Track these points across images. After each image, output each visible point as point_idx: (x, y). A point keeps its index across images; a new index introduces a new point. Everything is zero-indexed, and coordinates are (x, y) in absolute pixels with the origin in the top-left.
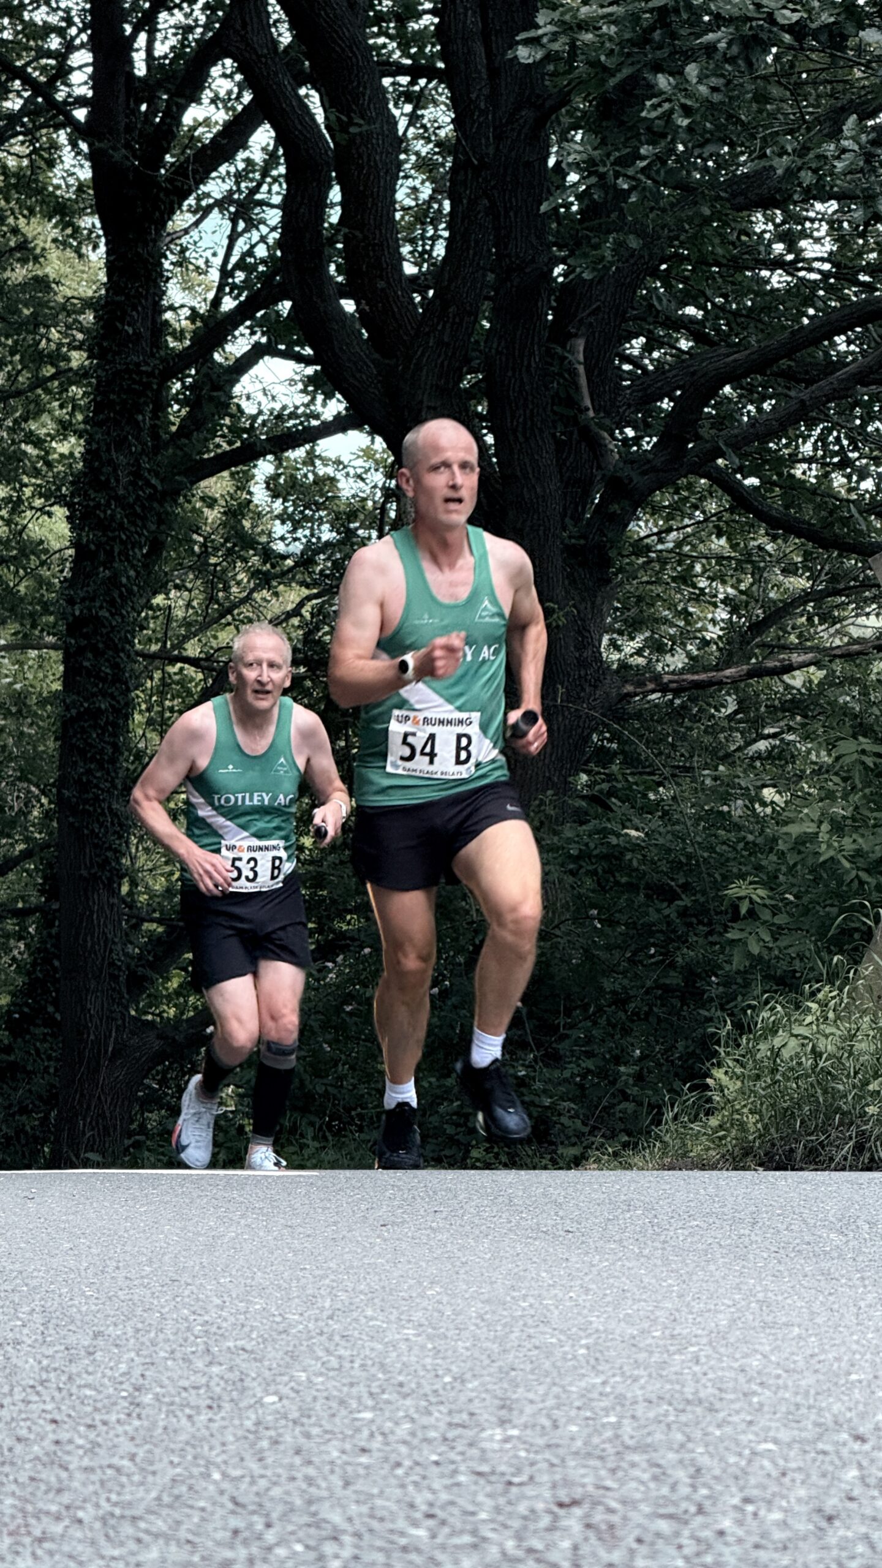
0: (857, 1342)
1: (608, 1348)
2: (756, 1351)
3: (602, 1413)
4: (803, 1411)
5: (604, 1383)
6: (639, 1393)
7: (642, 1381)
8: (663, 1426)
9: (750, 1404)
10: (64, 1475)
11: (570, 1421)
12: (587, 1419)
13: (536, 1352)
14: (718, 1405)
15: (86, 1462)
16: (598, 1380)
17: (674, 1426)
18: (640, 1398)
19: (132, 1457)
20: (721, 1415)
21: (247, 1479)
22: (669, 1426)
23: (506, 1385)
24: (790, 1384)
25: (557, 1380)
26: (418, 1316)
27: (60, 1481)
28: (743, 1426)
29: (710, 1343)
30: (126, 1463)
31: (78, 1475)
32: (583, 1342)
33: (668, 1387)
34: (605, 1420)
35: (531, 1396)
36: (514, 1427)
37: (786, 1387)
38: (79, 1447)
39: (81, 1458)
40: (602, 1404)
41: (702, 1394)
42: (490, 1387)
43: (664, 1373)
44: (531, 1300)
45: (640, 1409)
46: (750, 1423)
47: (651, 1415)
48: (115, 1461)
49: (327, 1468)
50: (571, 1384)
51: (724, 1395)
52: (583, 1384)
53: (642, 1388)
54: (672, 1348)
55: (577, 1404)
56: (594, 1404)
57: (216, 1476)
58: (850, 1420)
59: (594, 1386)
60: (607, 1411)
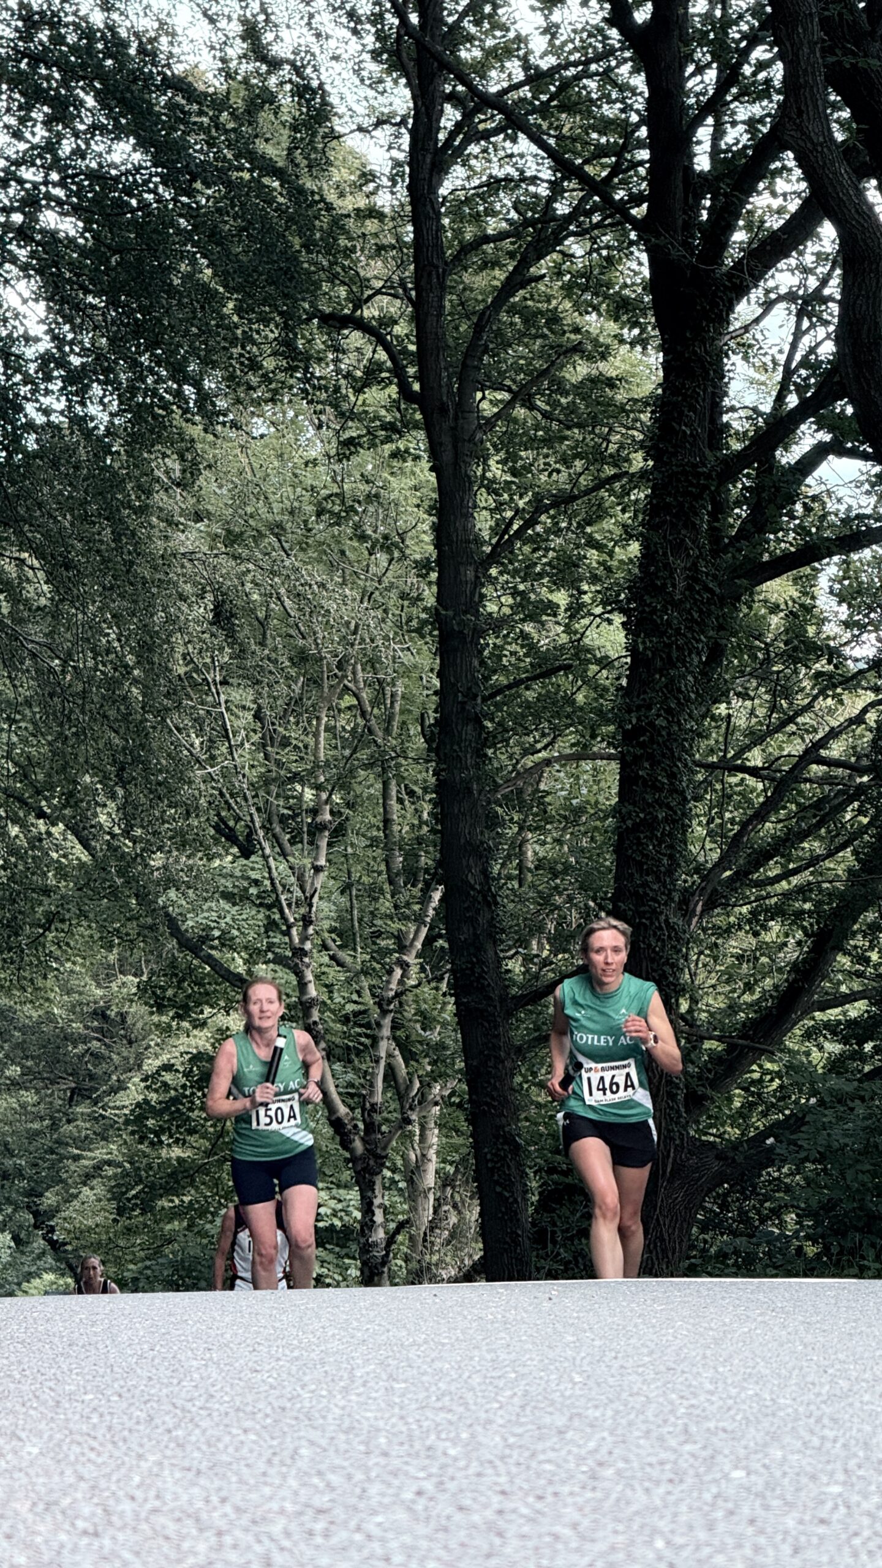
10: (497, 1541)
15: (526, 1529)
19: (575, 1526)
21: (691, 1548)
27: (491, 1545)
30: (567, 1532)
31: (515, 1543)
38: (522, 1516)
39: (520, 1526)
48: (557, 1529)
49: (779, 1537)
57: (660, 1544)
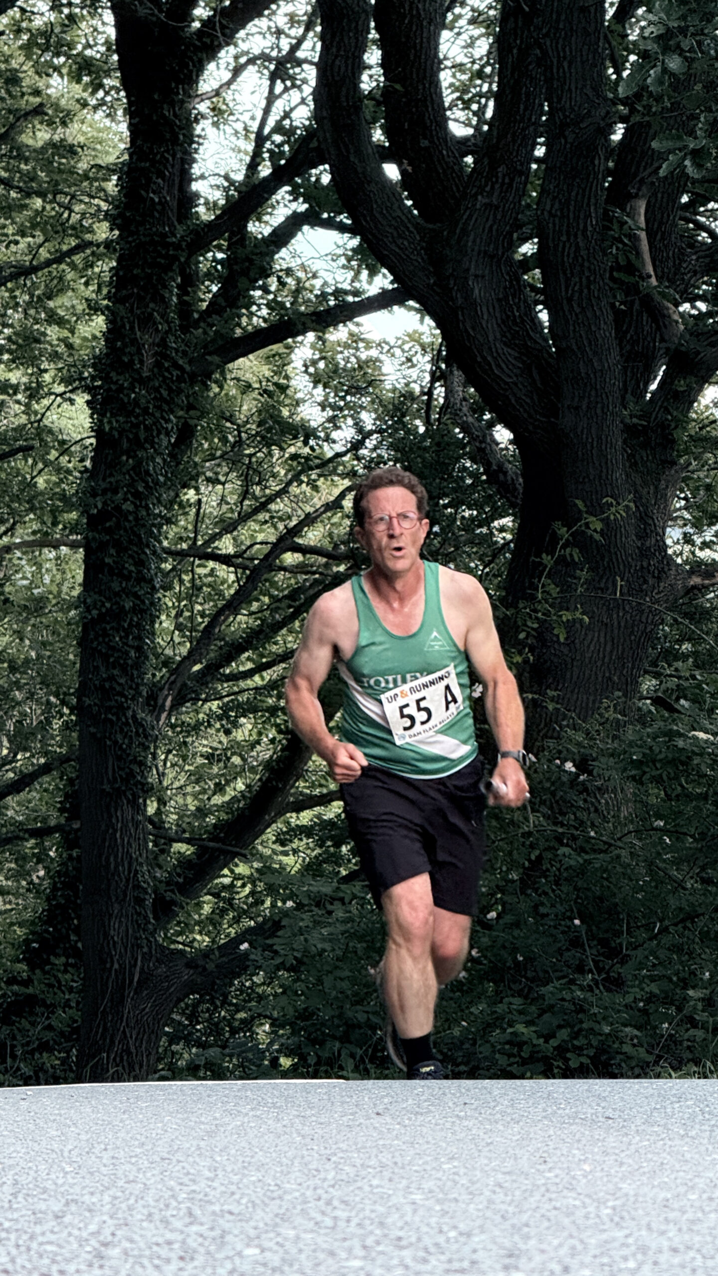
1: (636, 1209)
26: (428, 1185)
32: (610, 1204)
33: (699, 1238)
35: (543, 1247)
42: (498, 1240)
43: (696, 1228)
44: (558, 1172)
45: (664, 1257)
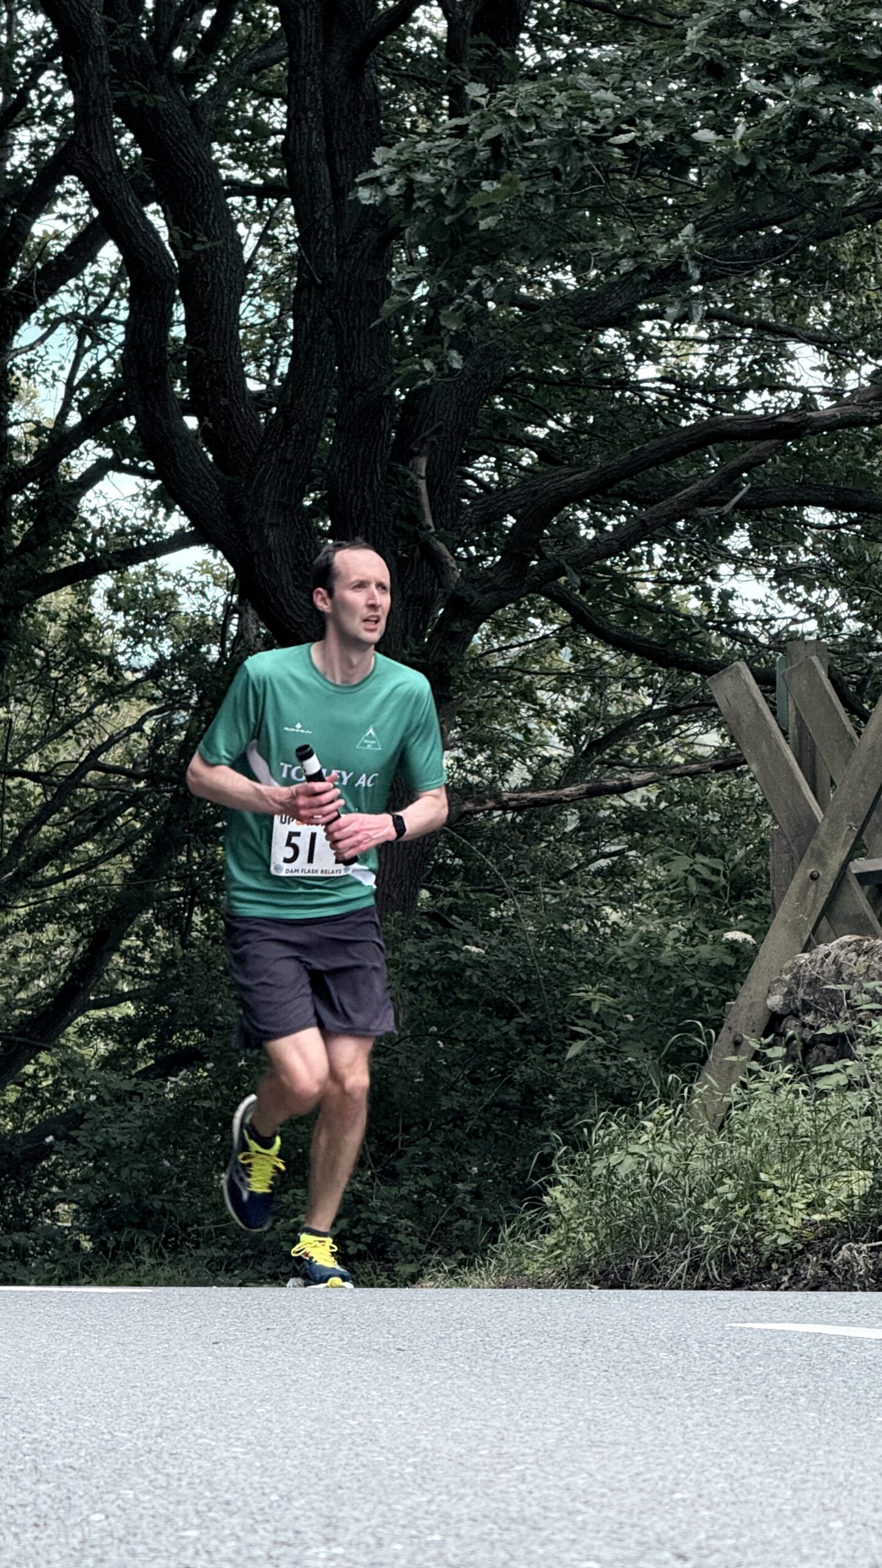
0: (683, 1461)
2: (582, 1469)
3: (427, 1531)
4: (627, 1529)
5: (430, 1502)
6: (465, 1511)
7: (468, 1500)
8: (486, 1544)
9: (574, 1522)
11: (395, 1539)
12: (412, 1537)
13: (363, 1471)
14: (542, 1524)
16: (424, 1499)
17: (498, 1544)
18: (465, 1517)
20: (545, 1533)
22: (492, 1544)
23: (332, 1504)
24: (615, 1502)
25: (384, 1498)
26: (246, 1434)
28: (566, 1545)
29: (537, 1462)
32: (411, 1460)
33: (494, 1505)
34: (429, 1538)
35: (356, 1514)
36: (339, 1545)
37: (610, 1505)
40: (427, 1523)
41: (527, 1513)
42: (317, 1505)
43: (490, 1491)
44: (360, 1418)
45: (465, 1529)
46: (574, 1541)
47: (475, 1533)
50: (396, 1503)
51: (548, 1514)
52: (409, 1502)
53: (467, 1506)
54: (499, 1467)
55: (403, 1522)
56: (419, 1522)
58: (673, 1539)
59: (419, 1505)
60: (431, 1529)
